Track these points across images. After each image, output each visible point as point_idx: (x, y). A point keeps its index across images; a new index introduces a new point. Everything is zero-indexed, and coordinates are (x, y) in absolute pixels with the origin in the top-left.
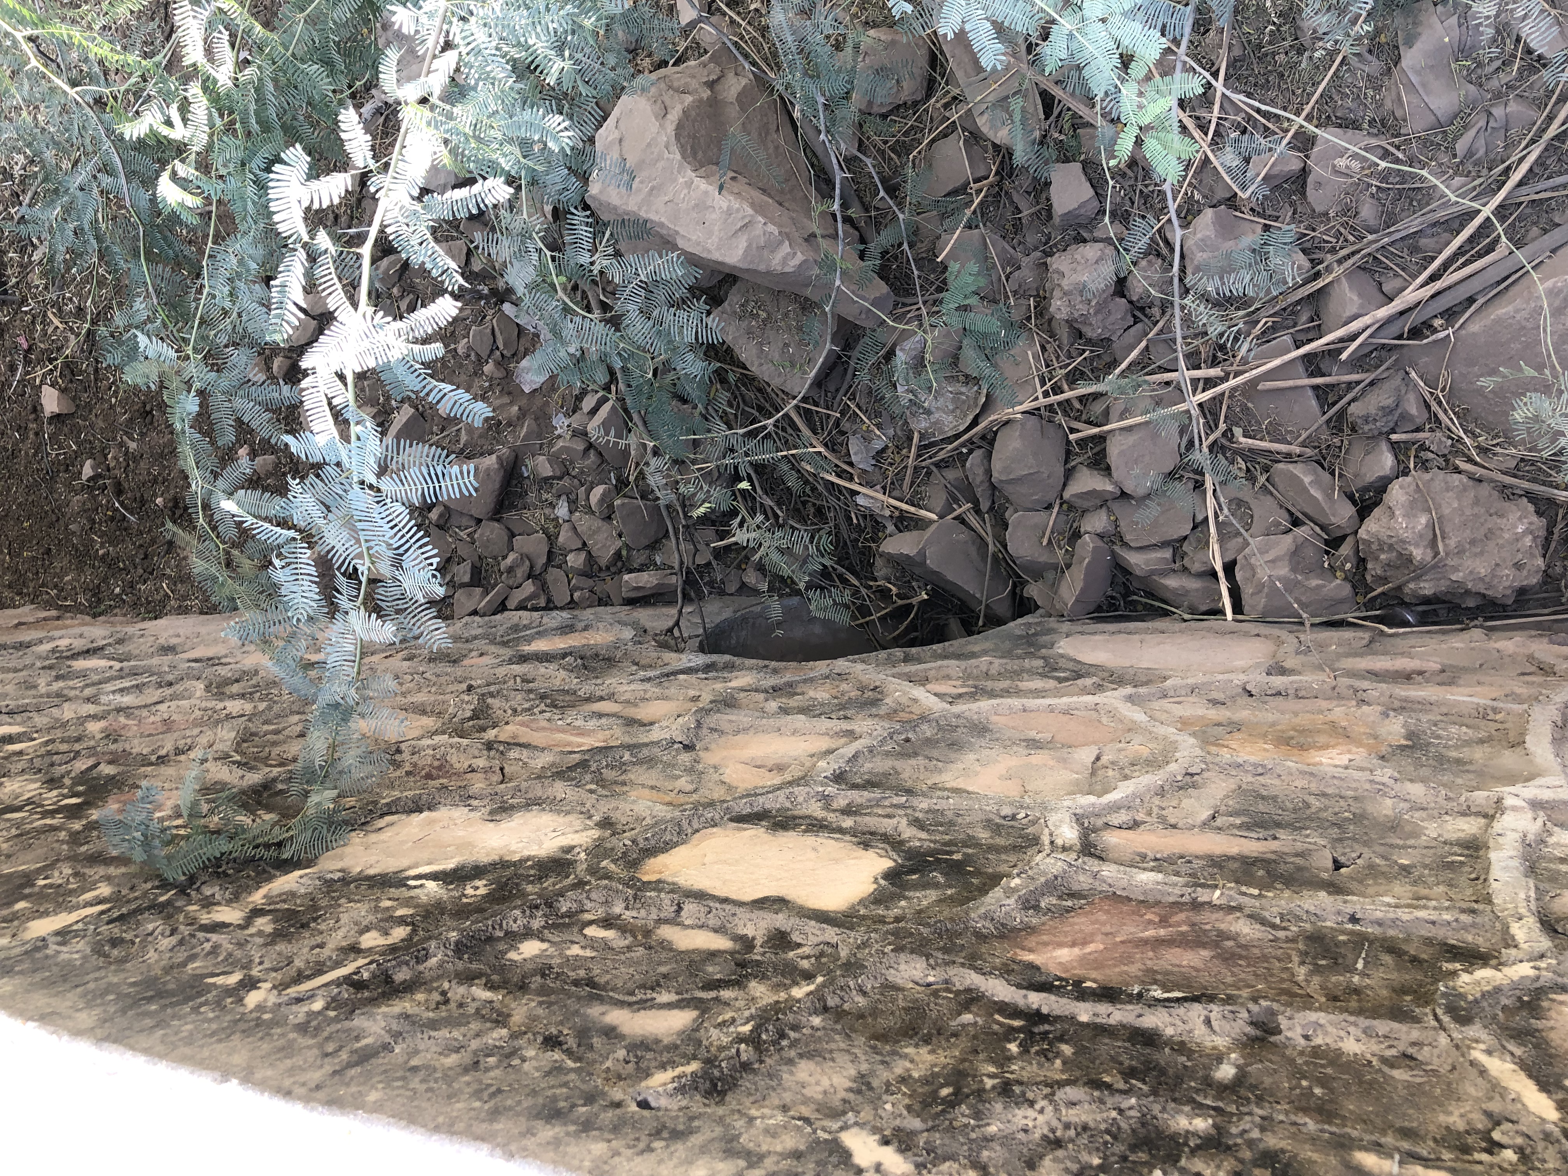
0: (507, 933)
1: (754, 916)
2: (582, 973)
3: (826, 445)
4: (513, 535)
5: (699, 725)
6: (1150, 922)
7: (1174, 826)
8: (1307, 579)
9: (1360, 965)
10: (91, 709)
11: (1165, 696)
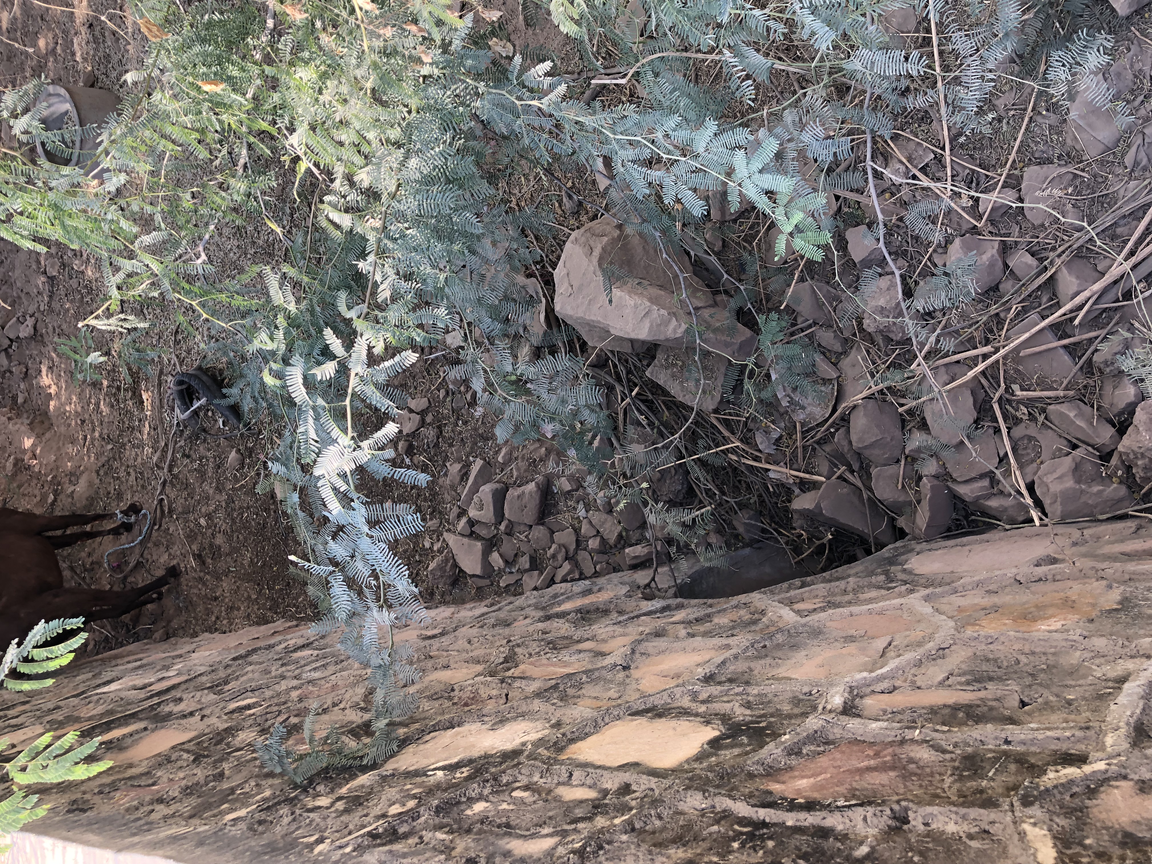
0: (468, 799)
1: (612, 775)
2: (504, 820)
3: (742, 441)
4: (553, 533)
5: (633, 652)
6: (868, 756)
7: (919, 688)
8: (1090, 487)
9: (990, 774)
10: (295, 683)
11: (956, 592)
